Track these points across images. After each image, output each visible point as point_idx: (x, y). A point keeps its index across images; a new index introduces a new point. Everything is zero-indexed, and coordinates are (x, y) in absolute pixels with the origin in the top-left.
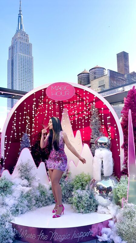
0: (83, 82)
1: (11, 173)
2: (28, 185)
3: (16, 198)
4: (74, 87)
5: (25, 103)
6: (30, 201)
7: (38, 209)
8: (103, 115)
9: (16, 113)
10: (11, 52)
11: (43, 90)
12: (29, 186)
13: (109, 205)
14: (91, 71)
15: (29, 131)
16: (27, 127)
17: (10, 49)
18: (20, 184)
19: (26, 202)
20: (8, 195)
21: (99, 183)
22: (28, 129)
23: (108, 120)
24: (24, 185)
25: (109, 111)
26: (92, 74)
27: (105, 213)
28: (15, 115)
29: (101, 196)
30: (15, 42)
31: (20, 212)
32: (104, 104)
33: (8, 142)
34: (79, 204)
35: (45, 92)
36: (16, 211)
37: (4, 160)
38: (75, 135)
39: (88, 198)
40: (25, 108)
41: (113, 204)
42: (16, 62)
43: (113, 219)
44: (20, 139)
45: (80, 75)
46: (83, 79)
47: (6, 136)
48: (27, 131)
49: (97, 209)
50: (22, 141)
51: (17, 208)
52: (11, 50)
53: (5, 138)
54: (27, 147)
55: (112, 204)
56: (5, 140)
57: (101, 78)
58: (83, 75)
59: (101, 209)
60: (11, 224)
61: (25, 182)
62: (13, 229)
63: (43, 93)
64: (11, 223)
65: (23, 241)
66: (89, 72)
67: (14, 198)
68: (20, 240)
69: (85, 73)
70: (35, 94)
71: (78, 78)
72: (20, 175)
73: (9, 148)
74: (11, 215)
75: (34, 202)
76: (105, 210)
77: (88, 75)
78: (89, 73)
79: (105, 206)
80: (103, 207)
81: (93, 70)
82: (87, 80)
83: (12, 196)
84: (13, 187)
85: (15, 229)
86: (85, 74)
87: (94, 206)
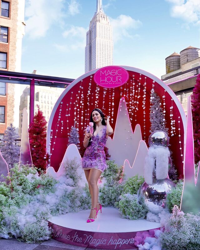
0: (172, 67)
1: (56, 170)
2: (73, 184)
3: (59, 197)
4: (127, 71)
5: (72, 93)
6: (73, 201)
7: (84, 211)
8: (164, 104)
9: (62, 105)
10: (89, 38)
11: (91, 77)
12: (74, 186)
13: (160, 213)
14: (182, 53)
15: (77, 125)
16: (75, 120)
17: (87, 35)
18: (64, 183)
19: (68, 202)
20: (50, 193)
21: (150, 187)
22: (76, 122)
23: (171, 111)
24: (68, 184)
25: (172, 99)
26: (183, 57)
27: (155, 221)
28: (61, 106)
29: (152, 201)
30: (94, 26)
31: (60, 212)
32: (165, 91)
33: (53, 136)
34: (126, 209)
35: (93, 78)
36: (56, 211)
37: (49, 156)
38: (133, 129)
39: (138, 203)
40: (71, 98)
41: (166, 211)
42: (94, 48)
43: (161, 228)
44: (68, 134)
45: (169, 59)
46: (172, 63)
47: (52, 131)
48: (76, 125)
49: (146, 217)
50: (70, 136)
51: (58, 208)
52: (89, 35)
53: (51, 132)
54: (74, 143)
55: (164, 212)
56: (51, 134)
57: (194, 61)
58: (172, 58)
59: (150, 216)
60: (48, 223)
61: (70, 181)
62: (49, 227)
63: (91, 79)
64: (48, 221)
65: (58, 241)
66: (179, 54)
67: (56, 197)
68: (56, 240)
69: (174, 56)
70: (82, 81)
71: (166, 62)
72: (64, 174)
73: (54, 143)
74: (49, 214)
75: (79, 203)
76: (155, 217)
77: (178, 57)
78: (179, 56)
79: (156, 214)
80: (154, 214)
81: (185, 52)
82: (177, 64)
83: (54, 195)
84: (56, 186)
85: (50, 228)
86: (174, 58)
87: (143, 213)
